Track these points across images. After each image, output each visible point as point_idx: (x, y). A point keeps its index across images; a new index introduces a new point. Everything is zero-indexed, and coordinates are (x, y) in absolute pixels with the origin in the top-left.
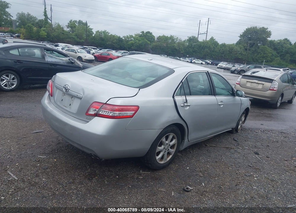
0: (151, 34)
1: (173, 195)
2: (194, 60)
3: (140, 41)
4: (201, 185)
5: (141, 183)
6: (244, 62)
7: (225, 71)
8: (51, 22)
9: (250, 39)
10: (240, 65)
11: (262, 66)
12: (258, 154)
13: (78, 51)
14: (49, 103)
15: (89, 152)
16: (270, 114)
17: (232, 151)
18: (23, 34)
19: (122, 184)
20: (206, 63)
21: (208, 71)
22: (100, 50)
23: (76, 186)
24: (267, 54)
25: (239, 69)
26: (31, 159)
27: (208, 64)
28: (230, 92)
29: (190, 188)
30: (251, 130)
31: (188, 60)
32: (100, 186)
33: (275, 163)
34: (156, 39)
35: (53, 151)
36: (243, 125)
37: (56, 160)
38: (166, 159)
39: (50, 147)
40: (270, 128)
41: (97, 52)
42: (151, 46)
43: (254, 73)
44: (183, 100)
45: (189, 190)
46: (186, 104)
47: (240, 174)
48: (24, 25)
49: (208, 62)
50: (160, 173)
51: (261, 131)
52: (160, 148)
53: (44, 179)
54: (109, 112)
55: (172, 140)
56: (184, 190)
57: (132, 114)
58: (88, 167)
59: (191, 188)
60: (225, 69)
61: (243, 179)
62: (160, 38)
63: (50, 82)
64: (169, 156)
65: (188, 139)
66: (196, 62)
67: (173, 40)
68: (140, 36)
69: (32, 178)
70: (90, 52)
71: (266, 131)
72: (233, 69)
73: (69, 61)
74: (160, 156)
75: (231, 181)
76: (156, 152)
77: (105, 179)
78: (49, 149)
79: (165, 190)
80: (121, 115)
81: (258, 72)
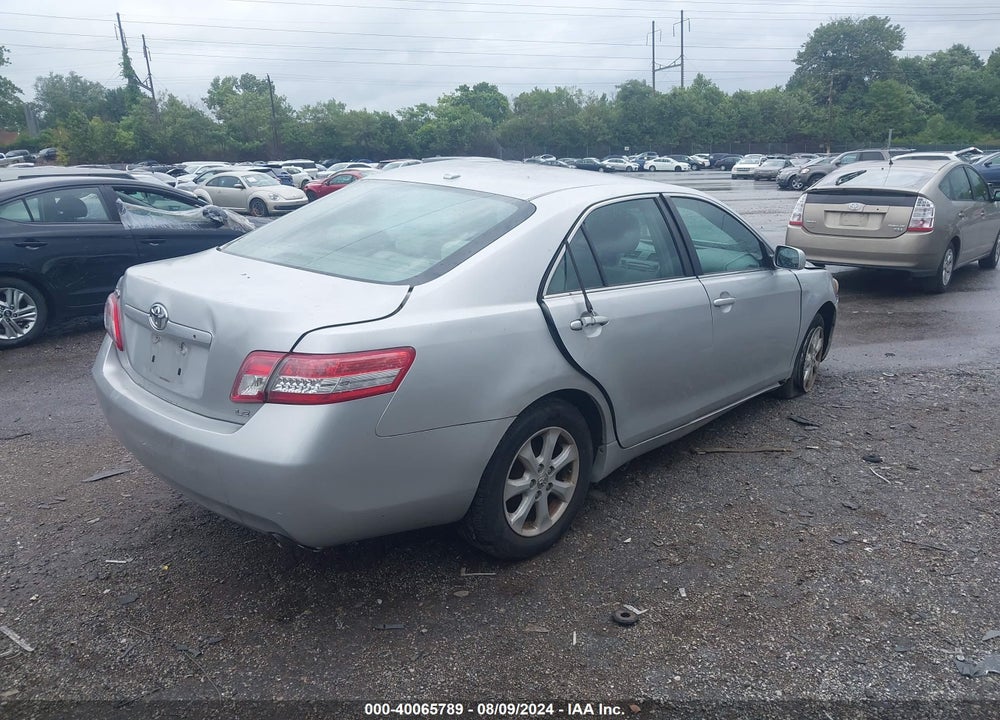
0: (494, 89)
1: (575, 643)
2: (649, 159)
3: (455, 119)
4: (677, 597)
5: (464, 613)
6: (821, 146)
7: (760, 184)
8: (151, 96)
9: (833, 63)
10: (811, 157)
11: (885, 152)
12: (878, 461)
13: (247, 182)
14: (117, 375)
15: (264, 529)
16: (918, 314)
17: (785, 459)
18: (65, 148)
19: (395, 626)
20: (692, 164)
21: (661, 194)
22: (328, 166)
23: (234, 651)
24: (897, 108)
25: (804, 171)
26: (82, 574)
27: (700, 167)
28: (755, 255)
29: (635, 610)
30: (851, 378)
31: (628, 164)
32: (317, 642)
33: (938, 487)
34: (512, 106)
35: (157, 535)
36: (822, 365)
37: (166, 567)
38: (547, 519)
39: (149, 524)
40: (919, 364)
41: (317, 176)
42: (497, 133)
43: (848, 177)
44: (578, 305)
45: (631, 618)
46: (587, 319)
47: (812, 541)
48: (64, 116)
49: (700, 160)
50: (531, 570)
51: (887, 378)
52: (517, 484)
53: (124, 640)
54: (305, 383)
55: (557, 452)
56: (614, 620)
57: (392, 380)
58: (278, 578)
59: (638, 612)
60: (758, 177)
61: (825, 558)
62: (523, 101)
63: (111, 299)
64: (556, 508)
65: (617, 439)
66: (659, 165)
67: (569, 101)
68: (456, 102)
69: (84, 641)
70: (290, 179)
71: (903, 374)
72: (786, 173)
73: (204, 218)
74: (522, 510)
75: (780, 567)
76: (506, 499)
77: (336, 615)
78: (144, 531)
79: (545, 630)
80: (349, 386)
81: (859, 173)
